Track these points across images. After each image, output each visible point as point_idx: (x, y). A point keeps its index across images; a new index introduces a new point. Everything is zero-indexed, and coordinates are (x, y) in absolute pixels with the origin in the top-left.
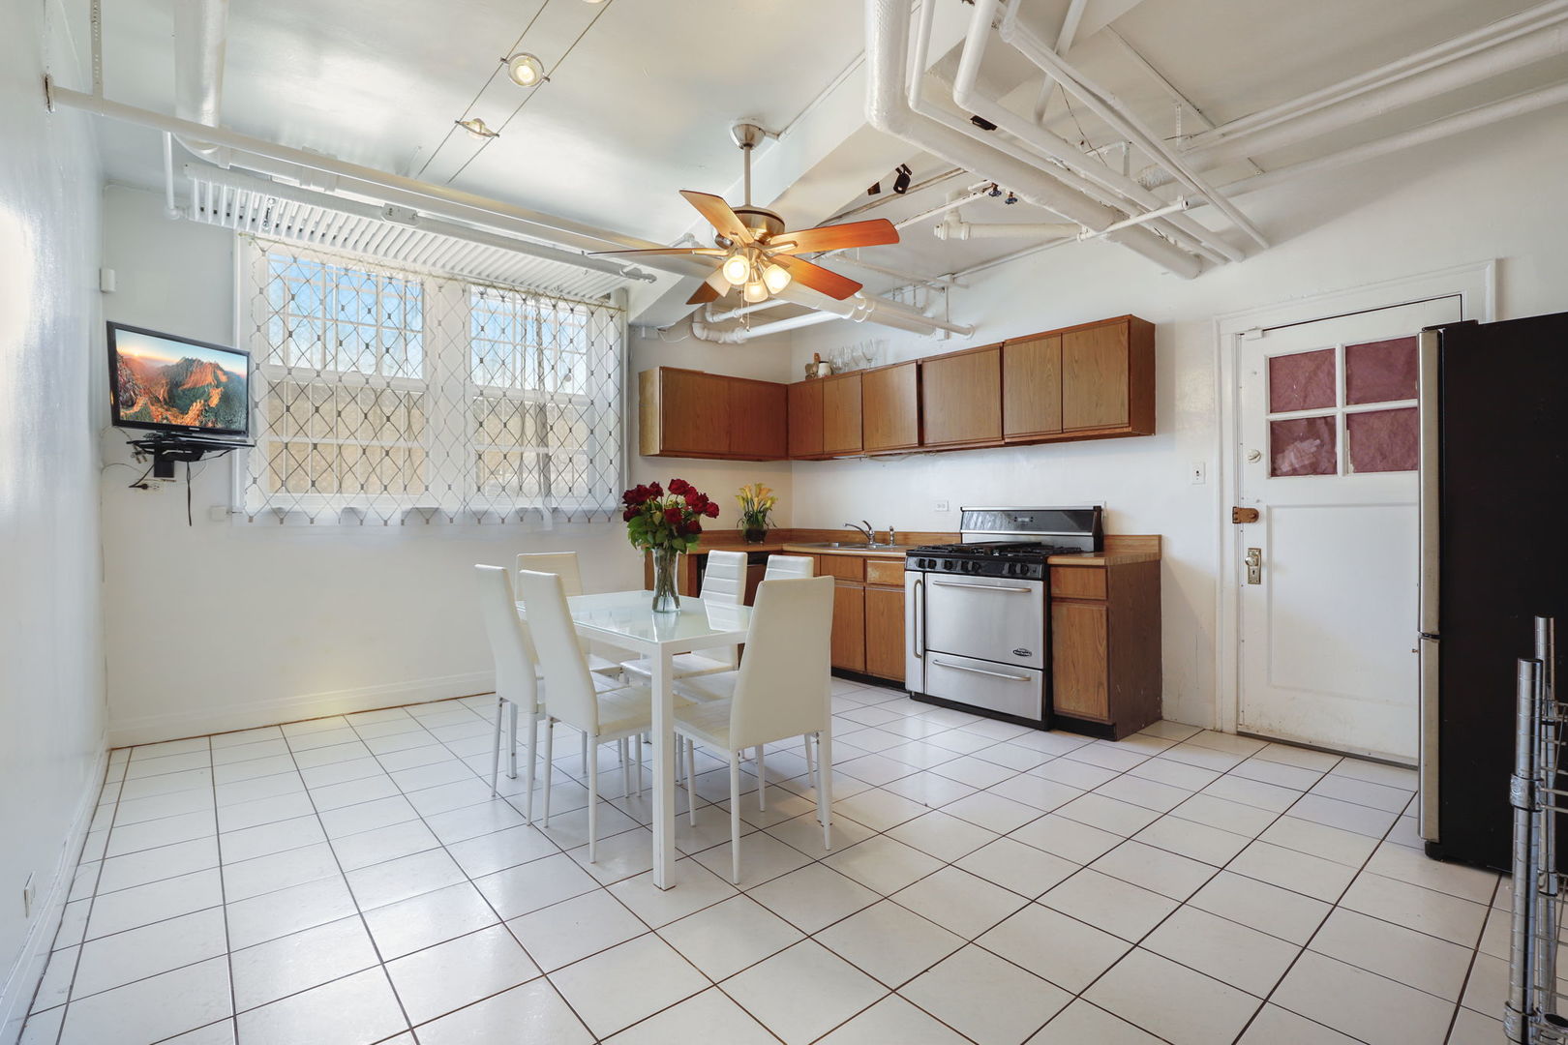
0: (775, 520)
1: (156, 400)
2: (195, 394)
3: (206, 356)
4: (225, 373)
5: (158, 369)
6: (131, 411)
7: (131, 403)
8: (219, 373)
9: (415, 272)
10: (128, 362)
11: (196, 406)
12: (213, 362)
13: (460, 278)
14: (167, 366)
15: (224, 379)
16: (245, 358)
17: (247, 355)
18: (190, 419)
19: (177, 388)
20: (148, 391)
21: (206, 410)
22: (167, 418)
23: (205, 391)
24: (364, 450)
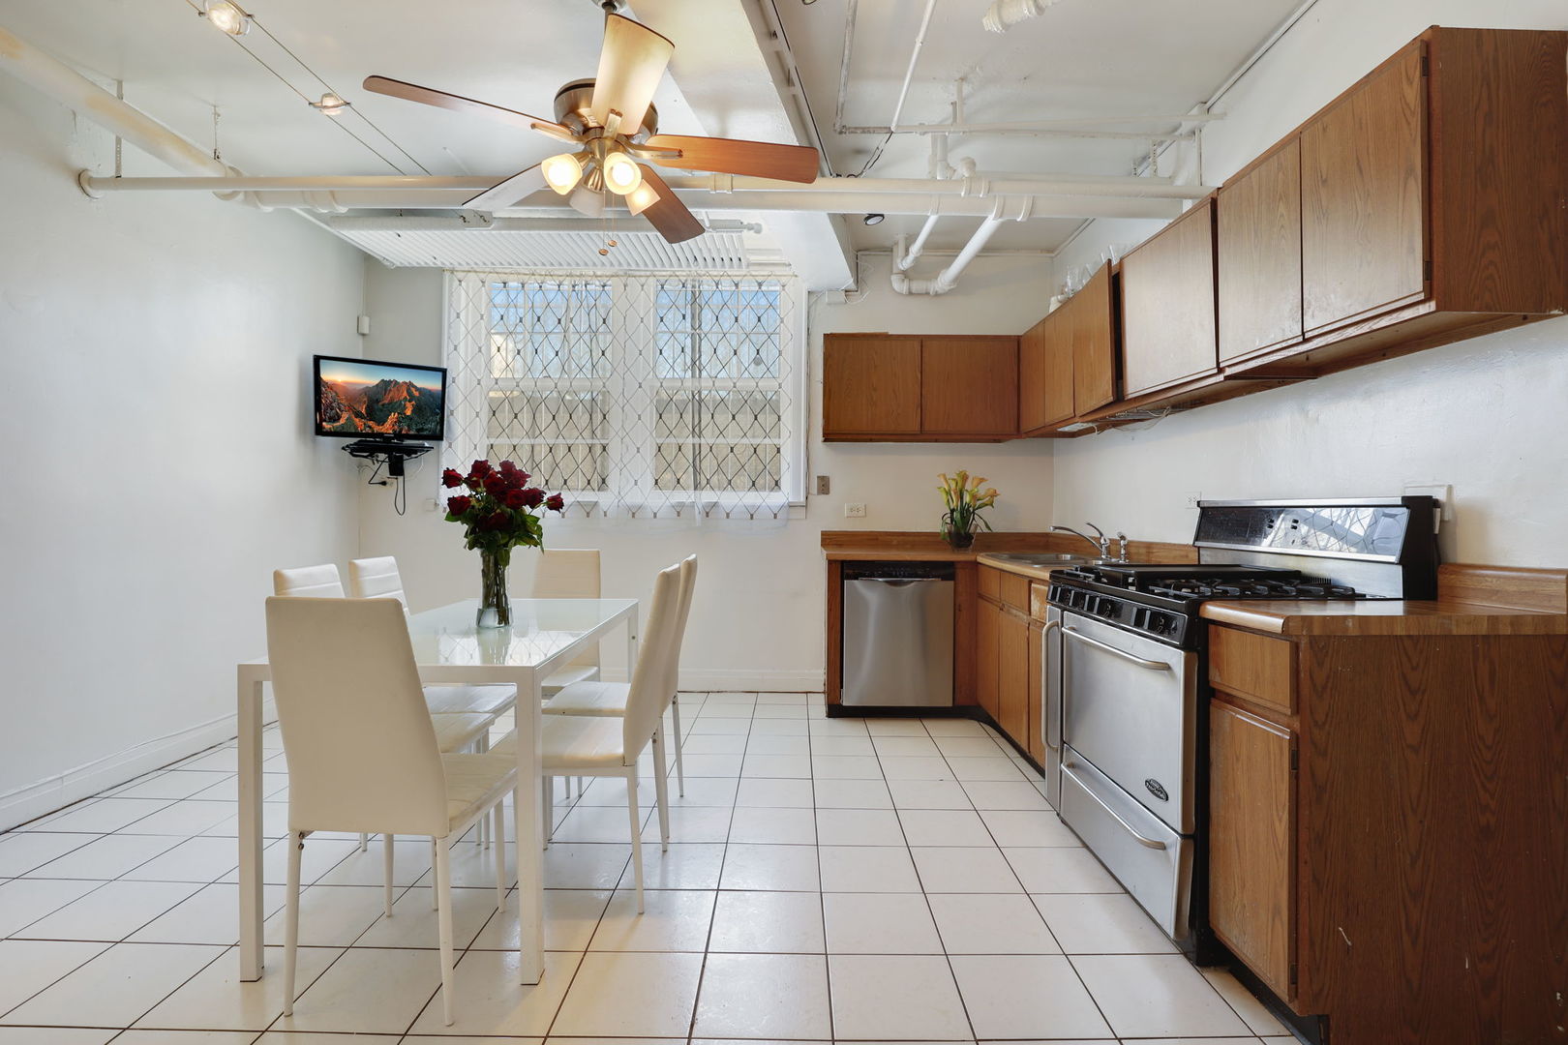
0: (990, 520)
1: (358, 415)
2: (392, 407)
3: (401, 377)
4: (417, 389)
5: (359, 390)
6: (338, 424)
7: (335, 418)
8: (413, 389)
9: (581, 275)
10: (331, 387)
11: (393, 417)
12: (408, 381)
13: (621, 273)
14: (367, 387)
15: (416, 394)
16: (440, 374)
17: (444, 372)
18: (387, 428)
19: (376, 402)
20: (351, 408)
21: (402, 418)
22: (370, 427)
23: (401, 404)
24: (551, 449)
